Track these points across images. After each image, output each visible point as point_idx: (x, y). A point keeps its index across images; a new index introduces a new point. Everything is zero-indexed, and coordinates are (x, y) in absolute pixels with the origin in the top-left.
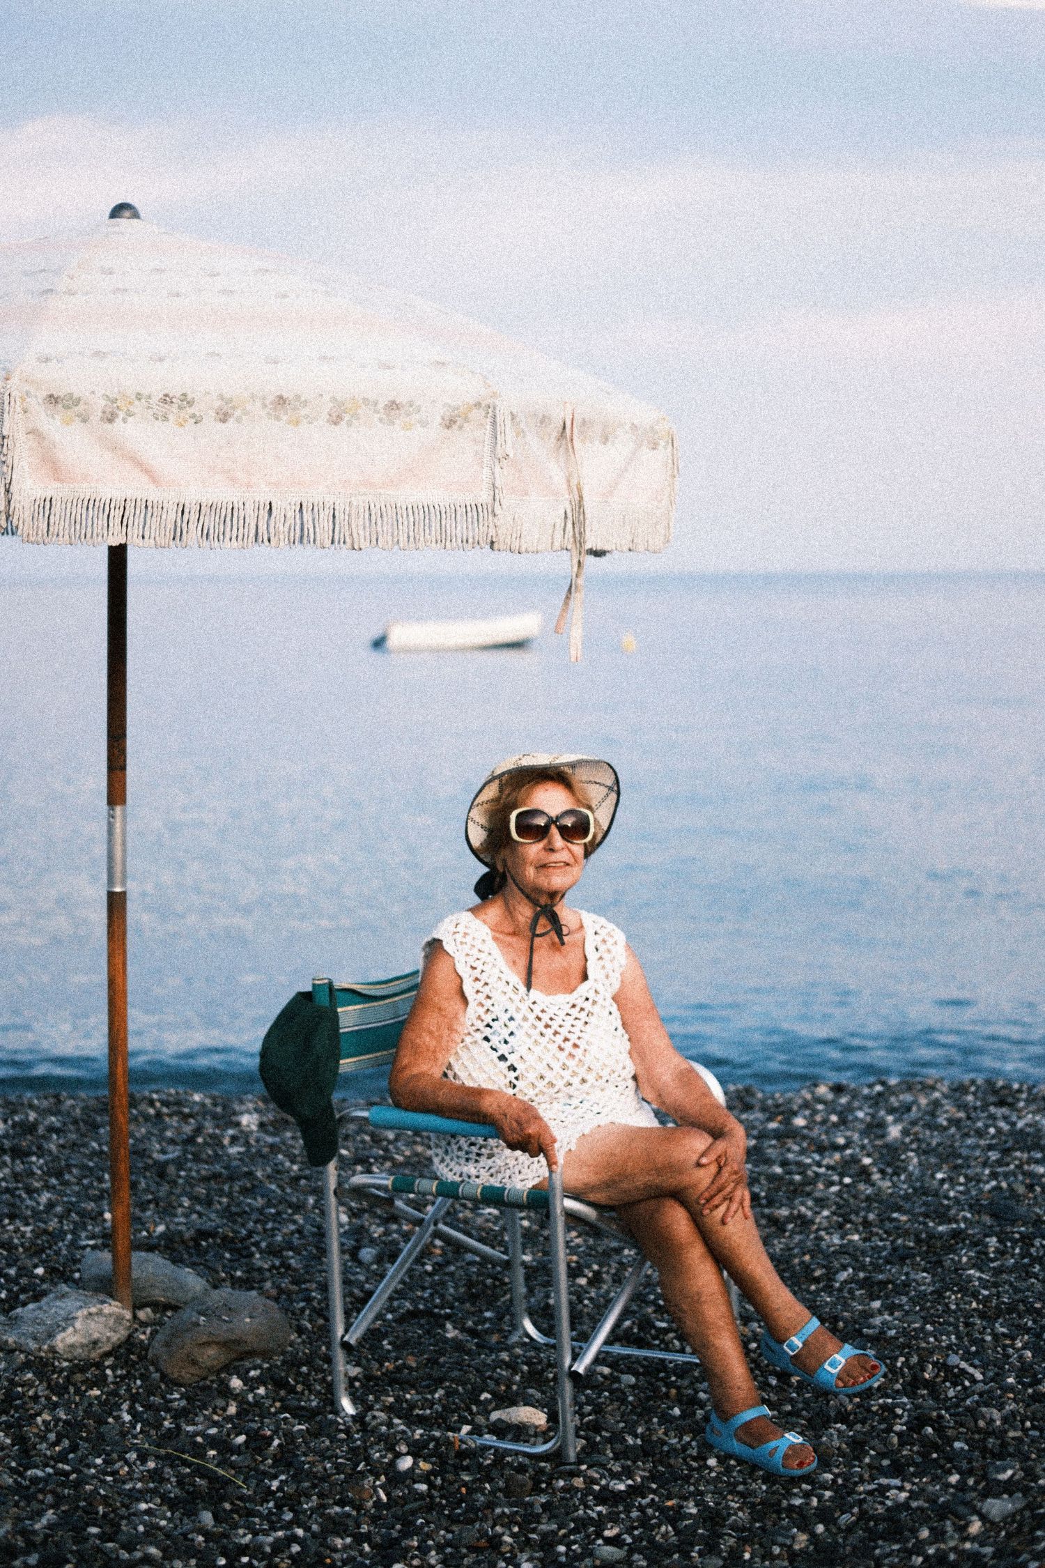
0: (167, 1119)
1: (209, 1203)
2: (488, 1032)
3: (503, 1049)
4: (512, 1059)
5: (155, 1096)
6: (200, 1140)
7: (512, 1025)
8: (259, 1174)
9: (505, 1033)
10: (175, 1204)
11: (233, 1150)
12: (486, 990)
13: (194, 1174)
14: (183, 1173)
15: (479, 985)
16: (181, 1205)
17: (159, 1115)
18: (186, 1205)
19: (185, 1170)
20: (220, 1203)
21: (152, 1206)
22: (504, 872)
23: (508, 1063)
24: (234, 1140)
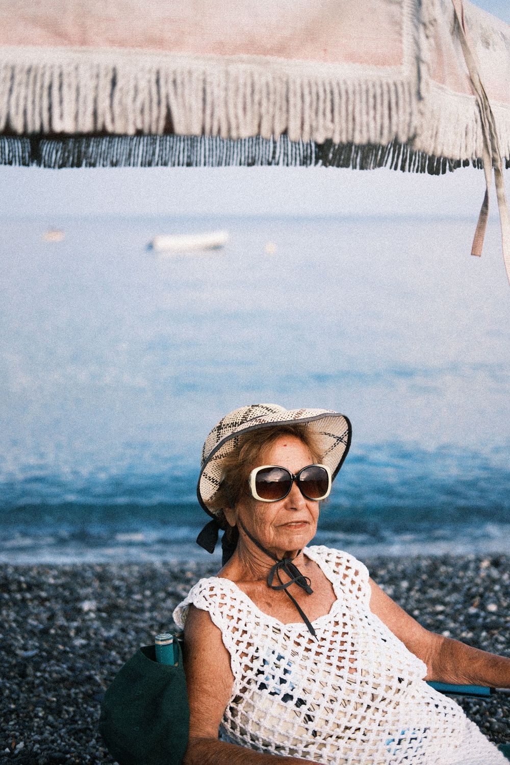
0: (30, 604)
1: (58, 712)
2: (261, 679)
3: (285, 689)
4: (297, 694)
5: (22, 579)
6: (53, 631)
7: (283, 664)
8: (97, 678)
9: (279, 673)
10: (32, 715)
11: (79, 642)
12: (246, 638)
13: (47, 675)
14: (39, 674)
15: (237, 635)
16: (36, 716)
17: (24, 600)
18: (41, 714)
19: (40, 671)
20: (68, 712)
21: (13, 716)
22: (236, 527)
23: (295, 700)
24: (78, 631)
